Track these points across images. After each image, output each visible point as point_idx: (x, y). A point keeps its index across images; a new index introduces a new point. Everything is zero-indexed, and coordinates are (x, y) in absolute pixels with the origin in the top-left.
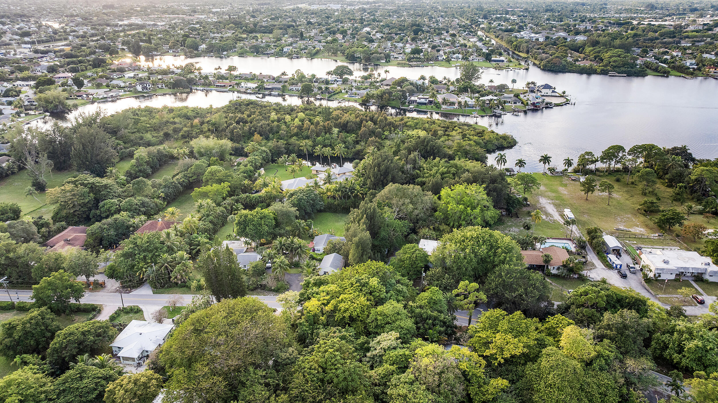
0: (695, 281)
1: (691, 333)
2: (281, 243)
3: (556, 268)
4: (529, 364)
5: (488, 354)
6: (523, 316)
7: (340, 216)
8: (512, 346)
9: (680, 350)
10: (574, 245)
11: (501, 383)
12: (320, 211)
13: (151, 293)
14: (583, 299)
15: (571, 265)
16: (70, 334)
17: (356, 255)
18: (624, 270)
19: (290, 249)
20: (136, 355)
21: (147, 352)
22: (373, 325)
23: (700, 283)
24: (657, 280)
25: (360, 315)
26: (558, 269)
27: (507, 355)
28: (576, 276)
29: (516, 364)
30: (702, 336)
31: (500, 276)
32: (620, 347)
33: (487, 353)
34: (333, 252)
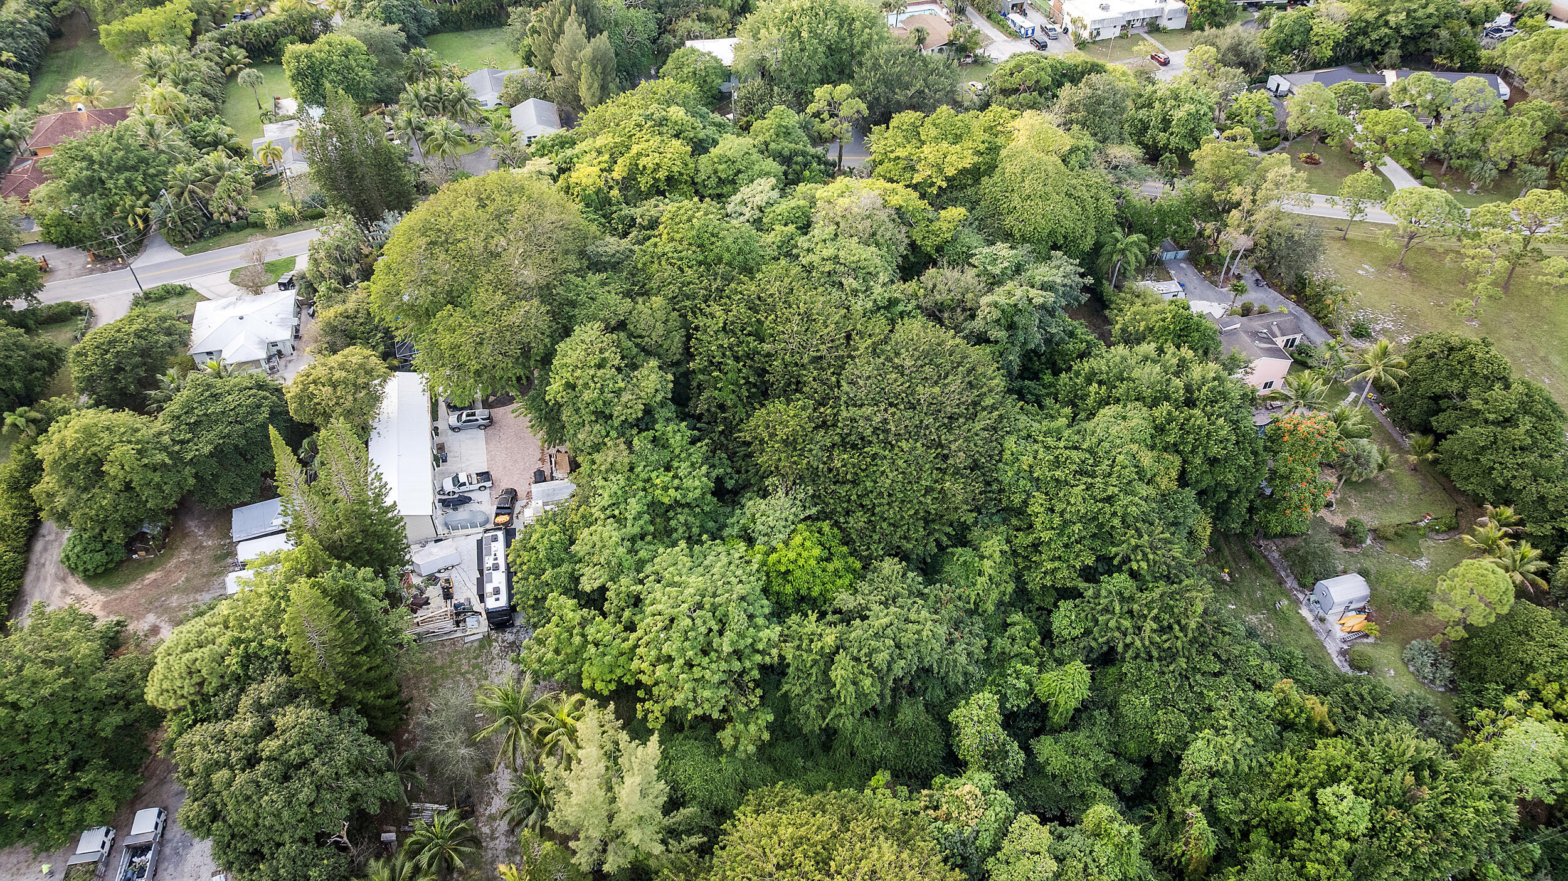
0: (1149, 32)
1: (1176, 97)
3: (936, 50)
4: (985, 180)
5: (920, 180)
7: (472, 34)
8: (954, 157)
9: (1166, 123)
10: (945, 10)
11: (956, 212)
12: (433, 31)
13: (181, 256)
14: (1017, 78)
15: (962, 40)
16: (110, 342)
17: (596, 85)
18: (1039, 36)
20: (262, 355)
21: (274, 344)
23: (1157, 35)
24: (1094, 42)
26: (941, 50)
27: (950, 172)
28: (969, 60)
29: (964, 187)
30: (1192, 99)
32: (1096, 135)
33: (917, 178)
34: (527, 97)
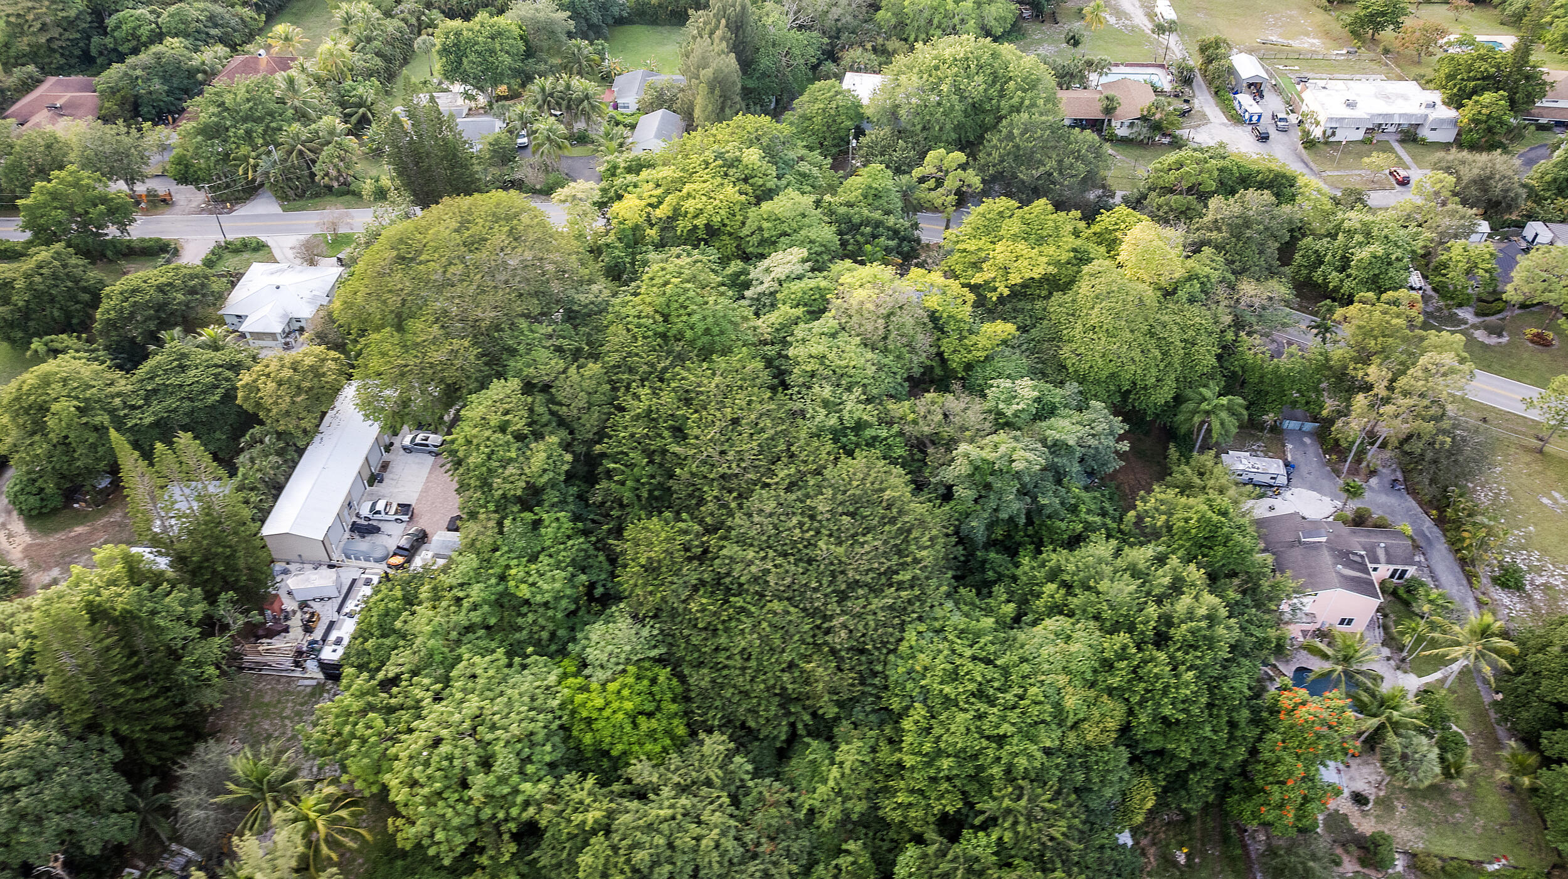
0: (1402, 141)
1: (1368, 234)
2: (543, 90)
3: (1127, 123)
4: (1057, 295)
5: (980, 281)
6: (1050, 207)
7: (665, 30)
8: (1026, 263)
9: (1344, 264)
10: (1170, 77)
11: (1004, 329)
12: (620, 21)
13: (279, 210)
14: (1172, 176)
15: (1158, 116)
16: (133, 291)
17: (710, 107)
18: (1266, 125)
19: (564, 103)
20: (278, 328)
21: (298, 321)
22: (755, 239)
23: (1410, 146)
24: (1326, 143)
25: (726, 221)
26: (1132, 125)
27: (1015, 279)
28: (1166, 140)
29: (1033, 299)
30: (1386, 237)
31: (1010, 137)
32: (1233, 262)
33: (978, 279)
34: (660, 107)
